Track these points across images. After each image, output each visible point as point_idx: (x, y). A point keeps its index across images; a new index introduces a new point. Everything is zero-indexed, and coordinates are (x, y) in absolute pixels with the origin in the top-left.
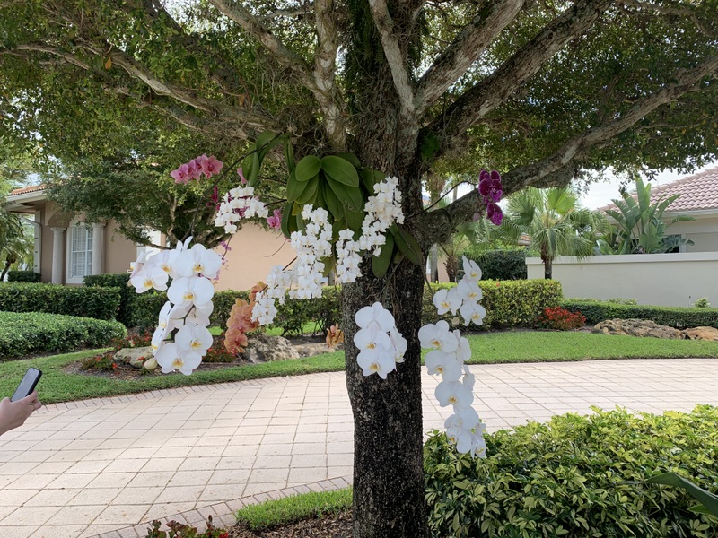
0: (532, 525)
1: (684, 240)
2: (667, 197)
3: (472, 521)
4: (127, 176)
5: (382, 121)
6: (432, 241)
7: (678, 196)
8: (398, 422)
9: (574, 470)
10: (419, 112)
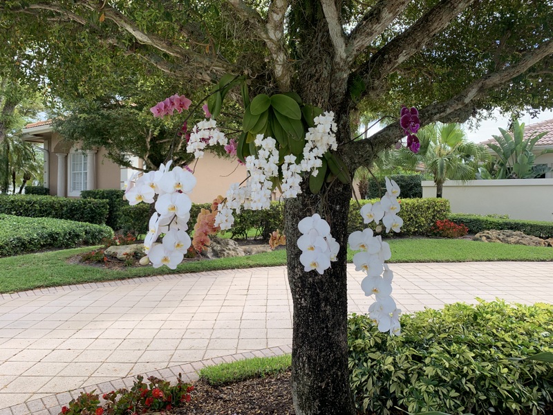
0: (431, 389)
1: (550, 168)
2: (537, 134)
3: (383, 384)
4: (113, 113)
5: (319, 67)
6: (358, 165)
7: (546, 133)
8: (328, 307)
9: (464, 347)
10: (350, 59)
